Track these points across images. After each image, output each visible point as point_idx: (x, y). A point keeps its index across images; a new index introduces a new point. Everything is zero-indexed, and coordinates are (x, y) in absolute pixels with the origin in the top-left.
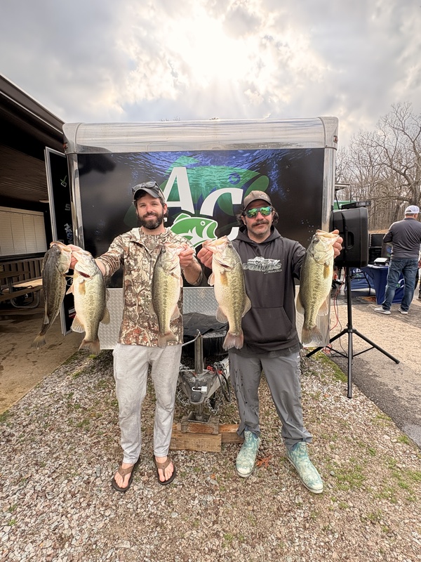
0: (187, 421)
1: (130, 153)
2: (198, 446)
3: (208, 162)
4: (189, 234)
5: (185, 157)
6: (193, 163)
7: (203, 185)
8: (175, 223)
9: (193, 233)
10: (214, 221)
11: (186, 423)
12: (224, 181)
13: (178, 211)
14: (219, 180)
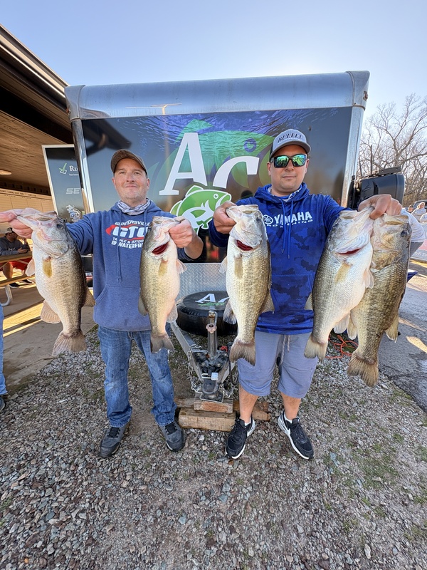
1: (137, 118)
2: (212, 425)
3: (222, 126)
4: (202, 208)
5: (197, 121)
6: (205, 127)
7: (216, 153)
8: (187, 196)
9: (206, 207)
10: (227, 194)
12: (238, 148)
13: (190, 183)
14: (234, 147)
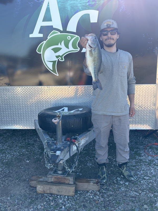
0: (51, 174)
2: (59, 192)
4: (59, 46)
7: (69, 8)
8: (49, 38)
9: (62, 45)
10: (77, 36)
11: (50, 176)
12: (84, 4)
13: (51, 28)
14: (81, 3)
